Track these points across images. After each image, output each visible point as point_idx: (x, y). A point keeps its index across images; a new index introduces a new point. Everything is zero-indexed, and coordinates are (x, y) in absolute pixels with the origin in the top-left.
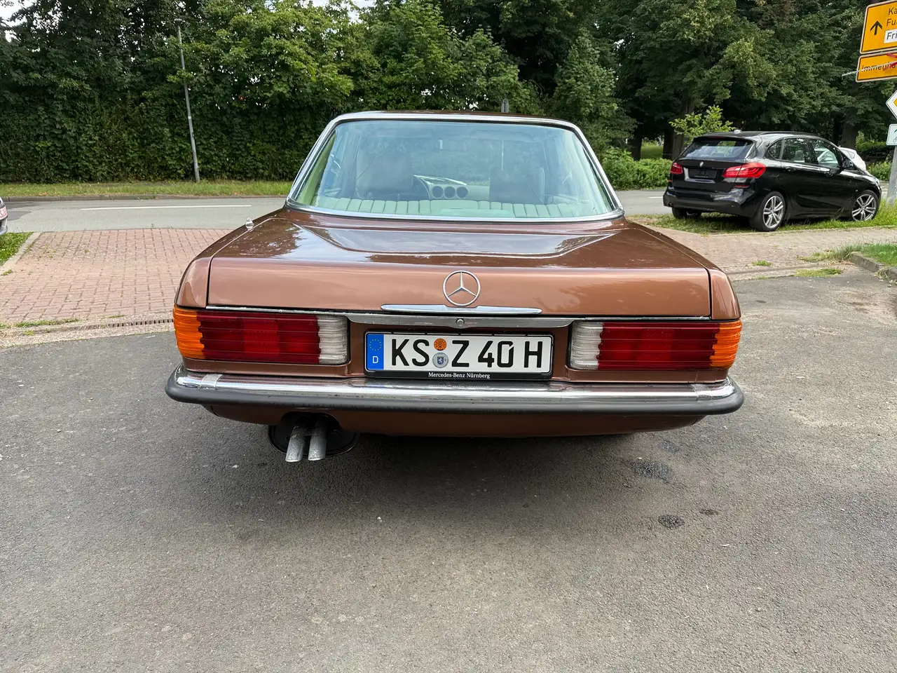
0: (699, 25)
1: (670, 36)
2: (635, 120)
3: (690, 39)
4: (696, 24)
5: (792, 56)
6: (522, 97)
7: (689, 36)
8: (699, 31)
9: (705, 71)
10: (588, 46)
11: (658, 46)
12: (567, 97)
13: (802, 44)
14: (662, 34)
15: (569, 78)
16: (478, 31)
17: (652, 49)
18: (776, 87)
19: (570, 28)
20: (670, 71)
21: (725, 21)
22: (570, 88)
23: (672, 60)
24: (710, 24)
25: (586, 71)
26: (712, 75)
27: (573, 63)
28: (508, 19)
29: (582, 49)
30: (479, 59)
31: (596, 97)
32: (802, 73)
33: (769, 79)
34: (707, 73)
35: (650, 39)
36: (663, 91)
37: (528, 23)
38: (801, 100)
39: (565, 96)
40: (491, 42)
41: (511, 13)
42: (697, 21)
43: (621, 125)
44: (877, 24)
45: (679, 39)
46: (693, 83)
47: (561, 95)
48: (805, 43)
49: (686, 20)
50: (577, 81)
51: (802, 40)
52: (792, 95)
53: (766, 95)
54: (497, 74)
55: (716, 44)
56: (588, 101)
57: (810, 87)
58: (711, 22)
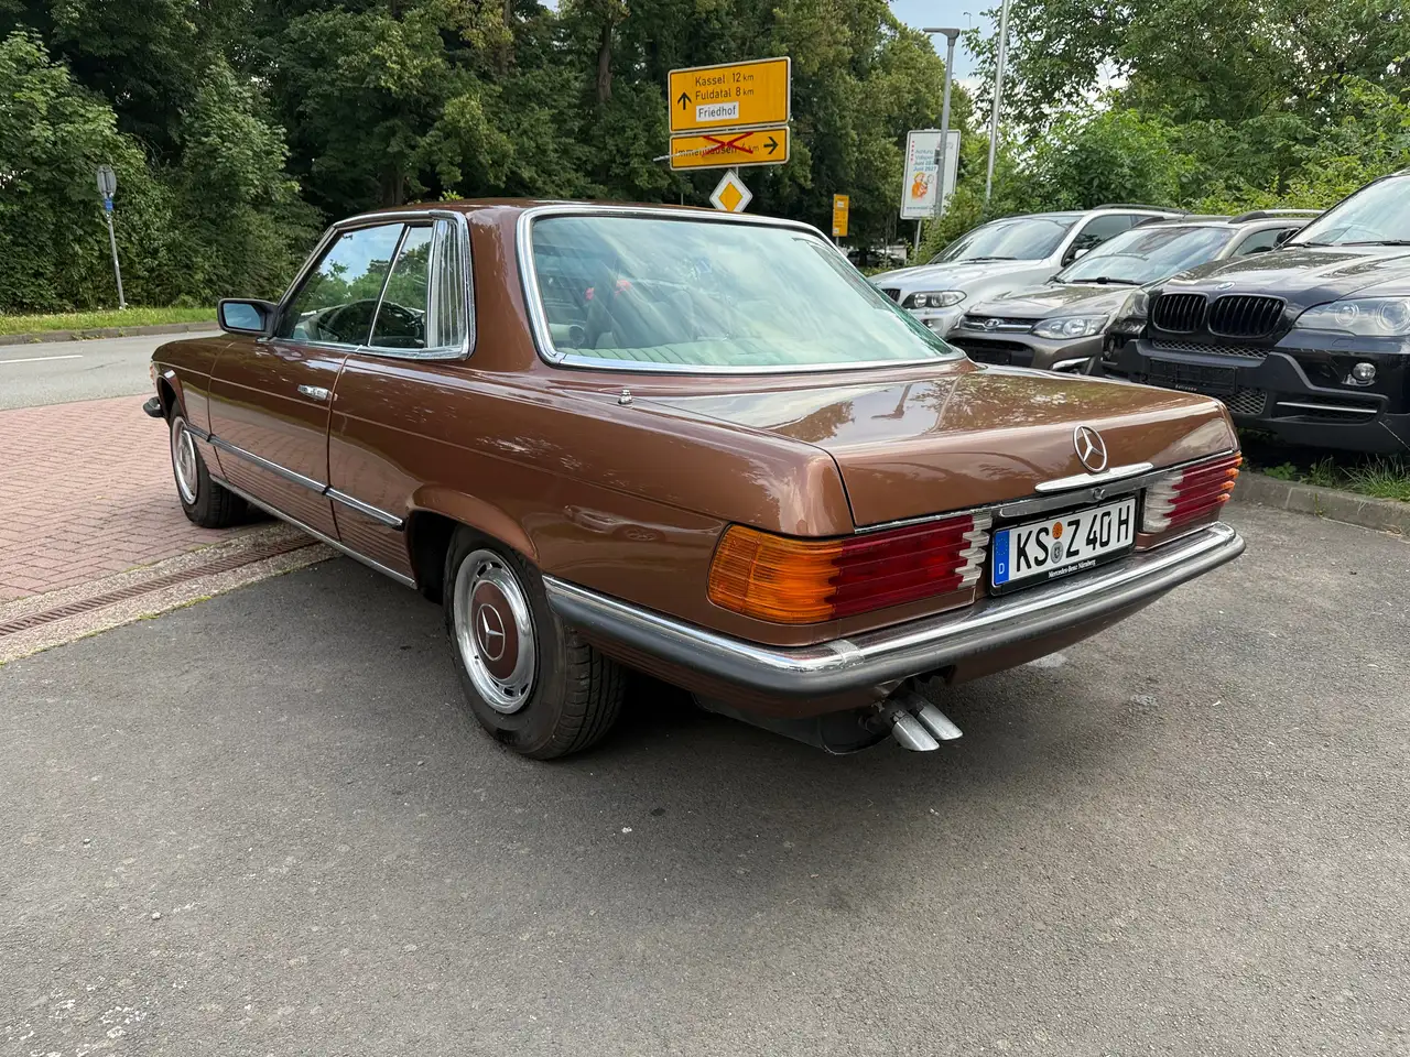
0: (399, 67)
1: (353, 79)
2: (318, 210)
3: (389, 89)
4: (393, 66)
5: (526, 125)
6: (129, 163)
7: (387, 82)
8: (400, 78)
9: (418, 138)
10: (229, 82)
11: (336, 93)
12: (209, 168)
13: (533, 109)
14: (342, 75)
15: (207, 135)
16: (16, 36)
17: (326, 97)
18: (514, 169)
19: (190, 48)
20: (362, 135)
21: (434, 66)
22: (213, 152)
23: (363, 116)
24: (415, 67)
25: (236, 125)
26: (430, 145)
27: (210, 110)
28: (72, 19)
29: (221, 89)
30: (27, 88)
31: (260, 169)
32: (542, 150)
33: (505, 155)
34: (424, 141)
35: (321, 81)
36: (354, 164)
37: (110, 31)
38: (547, 188)
39: (205, 165)
40: (46, 59)
41: (76, 9)
42: (395, 62)
43: (298, 216)
44: (684, 96)
45: (372, 86)
46: (401, 155)
47: (197, 163)
48: (537, 108)
49: (376, 57)
50: (224, 142)
51: (533, 105)
52: (536, 181)
53: (504, 178)
54: (68, 119)
55: (425, 100)
56: (250, 176)
57: (554, 170)
58: (416, 64)
